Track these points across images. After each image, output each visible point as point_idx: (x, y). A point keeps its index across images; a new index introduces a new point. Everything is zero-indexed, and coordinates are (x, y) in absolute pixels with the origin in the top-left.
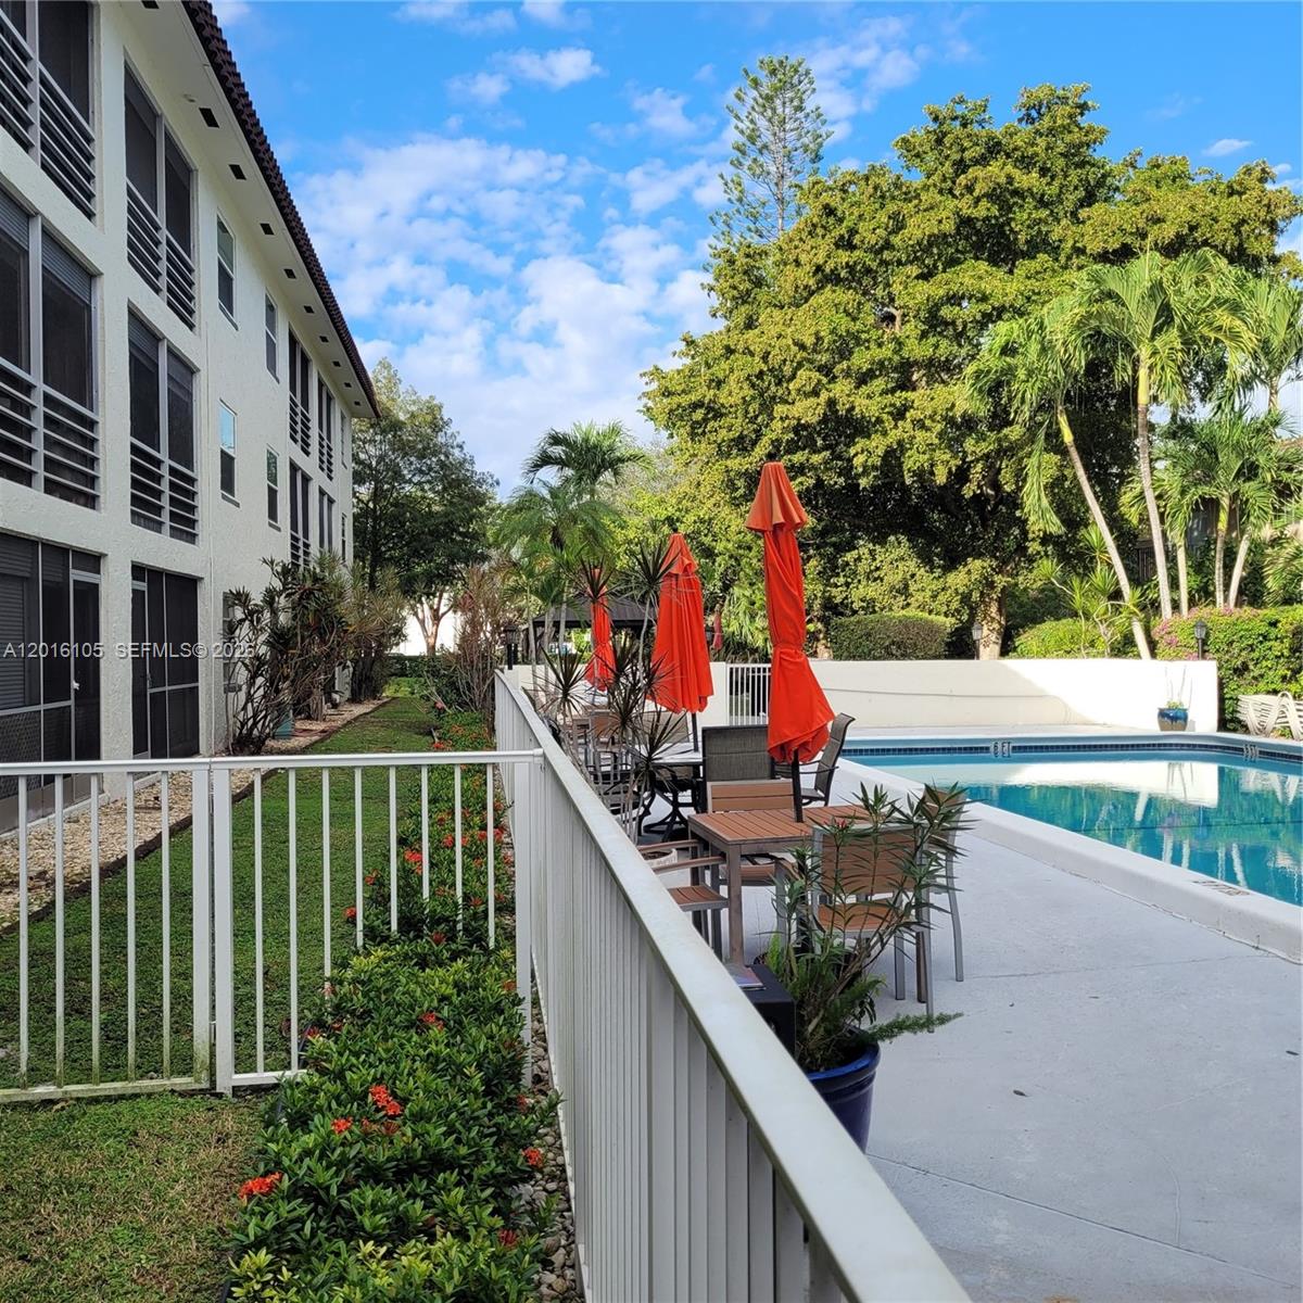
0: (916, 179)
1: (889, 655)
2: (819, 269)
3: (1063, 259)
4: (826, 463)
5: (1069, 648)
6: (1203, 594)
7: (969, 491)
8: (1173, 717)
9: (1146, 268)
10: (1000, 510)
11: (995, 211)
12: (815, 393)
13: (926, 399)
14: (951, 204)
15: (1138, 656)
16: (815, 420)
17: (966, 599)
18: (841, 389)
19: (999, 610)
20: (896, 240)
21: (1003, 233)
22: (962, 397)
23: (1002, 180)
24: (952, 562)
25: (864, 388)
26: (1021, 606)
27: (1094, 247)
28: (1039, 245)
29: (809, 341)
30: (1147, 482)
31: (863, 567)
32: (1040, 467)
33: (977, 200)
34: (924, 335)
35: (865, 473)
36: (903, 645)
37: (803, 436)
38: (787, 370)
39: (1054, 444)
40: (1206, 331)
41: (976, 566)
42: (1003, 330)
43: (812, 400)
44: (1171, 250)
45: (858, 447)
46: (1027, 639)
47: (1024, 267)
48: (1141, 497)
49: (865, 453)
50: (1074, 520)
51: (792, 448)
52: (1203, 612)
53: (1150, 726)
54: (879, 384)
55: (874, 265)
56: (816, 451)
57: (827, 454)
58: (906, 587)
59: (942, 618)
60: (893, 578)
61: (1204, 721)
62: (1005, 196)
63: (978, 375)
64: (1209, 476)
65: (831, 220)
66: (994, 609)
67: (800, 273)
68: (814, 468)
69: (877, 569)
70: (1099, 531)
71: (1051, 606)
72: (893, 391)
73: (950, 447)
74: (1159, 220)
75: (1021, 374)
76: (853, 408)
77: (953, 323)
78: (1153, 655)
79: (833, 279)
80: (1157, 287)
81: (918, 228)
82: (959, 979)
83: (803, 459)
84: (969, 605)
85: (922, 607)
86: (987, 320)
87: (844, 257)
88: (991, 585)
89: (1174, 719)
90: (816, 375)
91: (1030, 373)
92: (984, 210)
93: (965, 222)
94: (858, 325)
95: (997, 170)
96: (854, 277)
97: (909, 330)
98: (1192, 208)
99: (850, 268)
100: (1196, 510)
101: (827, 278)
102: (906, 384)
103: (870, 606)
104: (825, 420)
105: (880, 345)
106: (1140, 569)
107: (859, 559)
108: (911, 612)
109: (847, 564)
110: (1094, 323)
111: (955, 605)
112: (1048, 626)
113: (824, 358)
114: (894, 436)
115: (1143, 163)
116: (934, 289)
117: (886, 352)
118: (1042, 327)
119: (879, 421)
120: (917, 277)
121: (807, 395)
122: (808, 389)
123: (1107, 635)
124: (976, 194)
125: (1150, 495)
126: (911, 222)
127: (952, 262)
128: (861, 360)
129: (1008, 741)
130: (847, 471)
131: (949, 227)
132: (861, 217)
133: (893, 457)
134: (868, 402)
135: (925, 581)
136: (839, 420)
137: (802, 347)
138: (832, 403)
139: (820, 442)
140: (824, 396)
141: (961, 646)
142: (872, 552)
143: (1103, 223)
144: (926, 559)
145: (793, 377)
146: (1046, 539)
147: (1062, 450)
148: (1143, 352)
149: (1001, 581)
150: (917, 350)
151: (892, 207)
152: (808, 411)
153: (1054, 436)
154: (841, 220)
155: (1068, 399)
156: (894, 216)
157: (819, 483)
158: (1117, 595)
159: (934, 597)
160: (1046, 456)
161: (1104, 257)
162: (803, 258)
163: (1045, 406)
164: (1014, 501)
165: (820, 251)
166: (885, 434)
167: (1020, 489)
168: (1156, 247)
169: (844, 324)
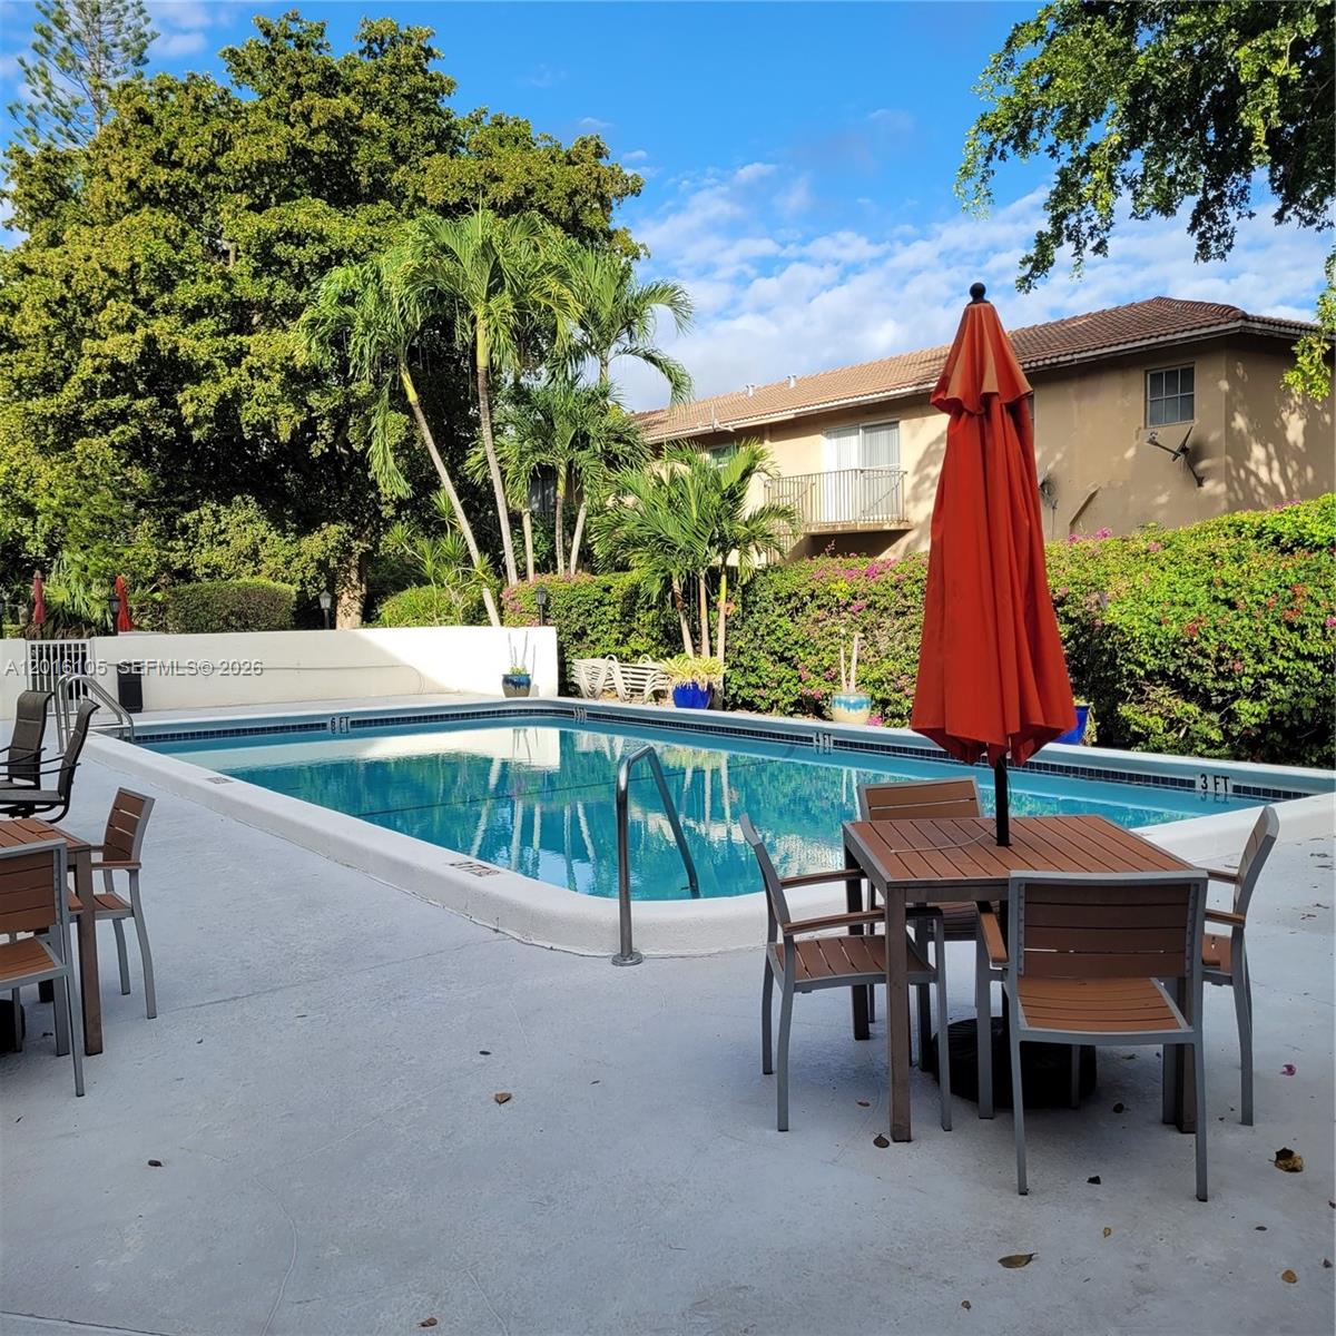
0: (247, 97)
1: (227, 627)
2: (132, 184)
3: (405, 206)
4: (153, 410)
5: (421, 617)
6: (546, 564)
7: (317, 449)
8: (517, 682)
9: (479, 225)
10: (348, 472)
11: (334, 146)
12: (130, 327)
13: (264, 345)
14: (284, 130)
15: (489, 624)
16: (133, 358)
17: (322, 565)
18: (161, 326)
19: (360, 579)
20: (221, 161)
21: (343, 174)
22: (297, 344)
23: (341, 114)
24: (307, 525)
25: (191, 327)
26: (393, 571)
27: (435, 198)
28: (378, 191)
29: (122, 267)
30: (489, 447)
31: (204, 529)
32: (387, 428)
33: (314, 132)
34: (256, 274)
35: (197, 423)
36: (246, 616)
37: (119, 378)
38: (95, 297)
39: (399, 401)
40: (536, 296)
41: (333, 532)
42: (340, 278)
43: (125, 337)
44: (505, 210)
45: (187, 394)
46: (386, 609)
47: (365, 212)
48: (485, 462)
49: (195, 401)
50: (426, 484)
51: (110, 391)
52: (546, 578)
53: (494, 692)
54: (207, 324)
55: (199, 188)
56: (138, 396)
57: (154, 400)
58: (256, 552)
59: (286, 586)
60: (242, 542)
61: (545, 685)
62: (343, 129)
63: (313, 323)
64: (547, 445)
65: (146, 130)
66: (354, 575)
67: (109, 186)
68: (136, 415)
69: (222, 532)
70: (448, 495)
71: (406, 575)
72: (225, 334)
73: (293, 399)
74: (497, 179)
75: (359, 325)
76: (177, 349)
77: (288, 263)
78: (502, 622)
79: (148, 198)
80: (487, 247)
81: (245, 152)
83: (123, 405)
84: (330, 576)
85: (274, 576)
86: (324, 265)
87: (162, 174)
88: (349, 551)
89: (517, 684)
90: (130, 308)
91: (368, 325)
92: (321, 143)
93: (299, 153)
94: (182, 255)
95: (342, 103)
96: (174, 199)
97: (239, 267)
98: (528, 171)
99: (173, 189)
100: (534, 478)
101: (145, 197)
102: (243, 327)
103: (214, 571)
104: (144, 359)
105: (209, 280)
106: (489, 541)
107: (201, 520)
108: (262, 580)
109: (185, 528)
110: (429, 278)
111: (310, 573)
112: (411, 595)
113: (143, 290)
114: (227, 384)
115: (487, 121)
116: (268, 223)
117: (215, 288)
118: (378, 276)
119: (209, 365)
120: (249, 208)
121: (120, 330)
122: (121, 322)
123: (460, 603)
124: (314, 124)
125: (492, 460)
126: (238, 143)
127: (287, 196)
128: (186, 293)
129: (346, 716)
130: (176, 421)
131: (279, 155)
132: (181, 130)
133: (228, 407)
134: (196, 344)
135: (277, 546)
136: (161, 361)
137: (113, 273)
138: (151, 341)
139: (141, 387)
140: (140, 333)
141: (311, 616)
142: (215, 514)
143: (436, 176)
144: (277, 521)
145: (104, 307)
146: (400, 504)
147: (408, 410)
148: (479, 312)
149: (359, 547)
150: (250, 290)
151: (216, 124)
152: (124, 348)
153: (398, 395)
154: (158, 131)
155: (413, 353)
156: (220, 135)
157: (144, 429)
158: (468, 560)
159: (288, 563)
160: (395, 416)
161: (446, 211)
162: (114, 169)
163: (385, 362)
164: (362, 461)
165: (132, 163)
166: (217, 381)
167: (366, 450)
168: (493, 206)
169: (164, 252)
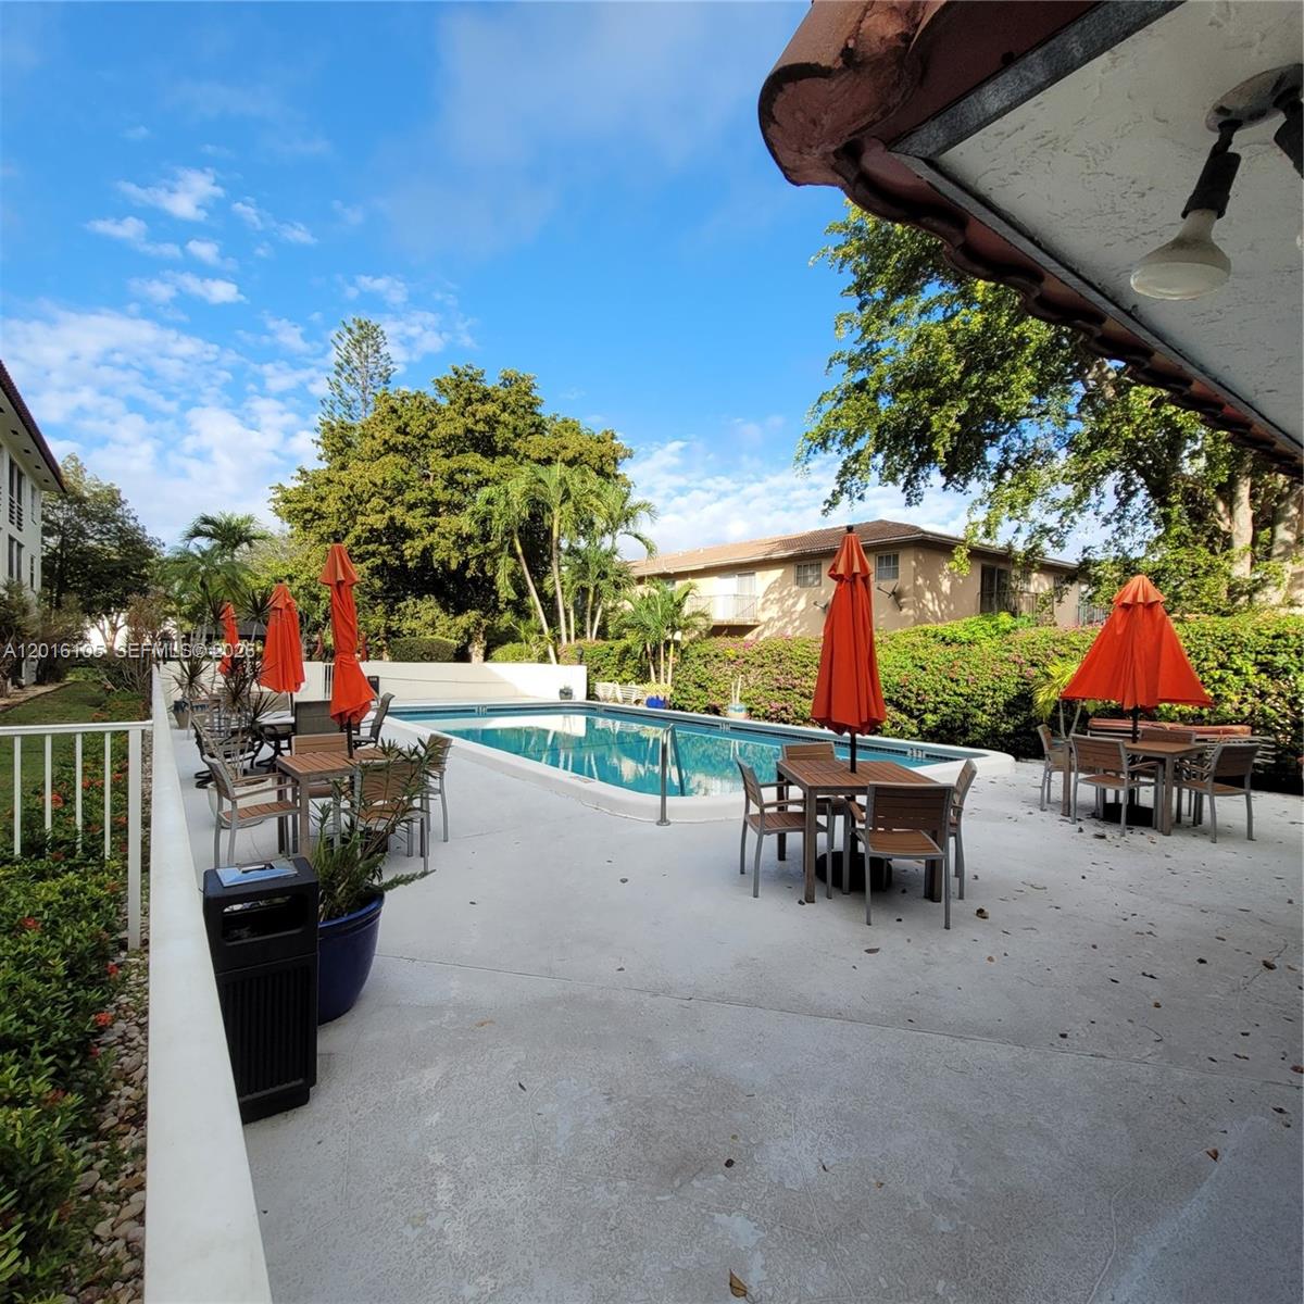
0: (444, 402)
1: (422, 660)
2: (386, 442)
3: (519, 459)
4: (388, 551)
5: (517, 658)
6: (580, 633)
7: (469, 574)
8: (566, 693)
9: (558, 470)
10: (486, 585)
11: (487, 429)
12: (382, 511)
13: (446, 522)
14: (463, 420)
15: (550, 663)
16: (382, 527)
17: (466, 631)
18: (398, 512)
19: (484, 638)
20: (431, 434)
21: (489, 441)
22: (465, 523)
23: (491, 413)
24: (460, 611)
25: (411, 512)
26: (496, 635)
27: (535, 455)
28: (506, 451)
29: (379, 482)
30: (557, 576)
31: (409, 611)
32: (505, 565)
33: (477, 422)
34: (445, 488)
35: (411, 559)
36: (431, 654)
37: (374, 535)
38: (365, 496)
39: (514, 554)
40: (585, 505)
41: (473, 614)
42: (485, 492)
43: (379, 516)
44: (570, 463)
45: (408, 545)
46: (498, 653)
47: (499, 460)
48: (554, 583)
49: (412, 549)
50: (522, 593)
51: (368, 541)
52: (581, 642)
53: (555, 698)
54: (419, 511)
55: (418, 446)
56: (381, 544)
57: (389, 547)
58: (434, 623)
59: (452, 641)
60: (427, 618)
61: (580, 695)
62: (492, 421)
63: (473, 513)
64: (584, 577)
65: (394, 416)
66: (481, 637)
67: (374, 442)
68: (380, 554)
69: (418, 612)
70: (534, 599)
71: (510, 636)
72: (428, 516)
73: (459, 549)
74: (565, 448)
75: (496, 516)
76: (404, 523)
77: (462, 483)
78: (558, 663)
79: (393, 449)
80: (563, 481)
81: (443, 430)
82: (446, 840)
83: (375, 548)
84: (469, 637)
85: (442, 635)
86: (480, 485)
87: (401, 438)
88: (480, 624)
89: (567, 694)
90: (383, 502)
91: (501, 516)
92: (481, 427)
93: (469, 431)
94: (408, 477)
95: (490, 408)
96: (406, 450)
97: (439, 484)
98: (581, 445)
99: (405, 446)
100: (578, 593)
101: (391, 448)
102: (435, 513)
103: (413, 632)
104: (387, 527)
105: (421, 490)
106: (552, 621)
107: (407, 606)
108: (435, 637)
109: (400, 609)
110: (532, 493)
111: (460, 634)
112: (509, 646)
113: (388, 493)
114: (428, 540)
115: (559, 420)
116: (453, 464)
117: (424, 494)
118: (507, 493)
119: (420, 531)
120: (443, 456)
121: (377, 512)
122: (378, 509)
123: (536, 651)
124: (477, 418)
125: (558, 583)
126: (440, 426)
127: (462, 451)
128: (410, 496)
129: (485, 706)
130: (401, 557)
131: (460, 432)
132: (412, 417)
133: (427, 553)
134: (414, 520)
135: (444, 620)
136: (396, 528)
137: (375, 485)
138: (392, 518)
139: (385, 540)
140: (387, 514)
141: (462, 656)
142: (414, 603)
143: (537, 445)
144: (445, 608)
145: (369, 501)
146: (509, 602)
147: (515, 556)
148: (556, 511)
149: (485, 622)
150: (442, 496)
151: (429, 416)
152: (379, 521)
153: (512, 548)
154: (400, 417)
155: (520, 530)
156: (431, 421)
157: (384, 562)
158: (541, 631)
159: (449, 629)
160: (509, 559)
161: (538, 461)
162: (377, 435)
163: (509, 533)
164: (492, 581)
165: (387, 432)
166: (423, 539)
167: (495, 575)
168: (563, 461)
169: (400, 476)
